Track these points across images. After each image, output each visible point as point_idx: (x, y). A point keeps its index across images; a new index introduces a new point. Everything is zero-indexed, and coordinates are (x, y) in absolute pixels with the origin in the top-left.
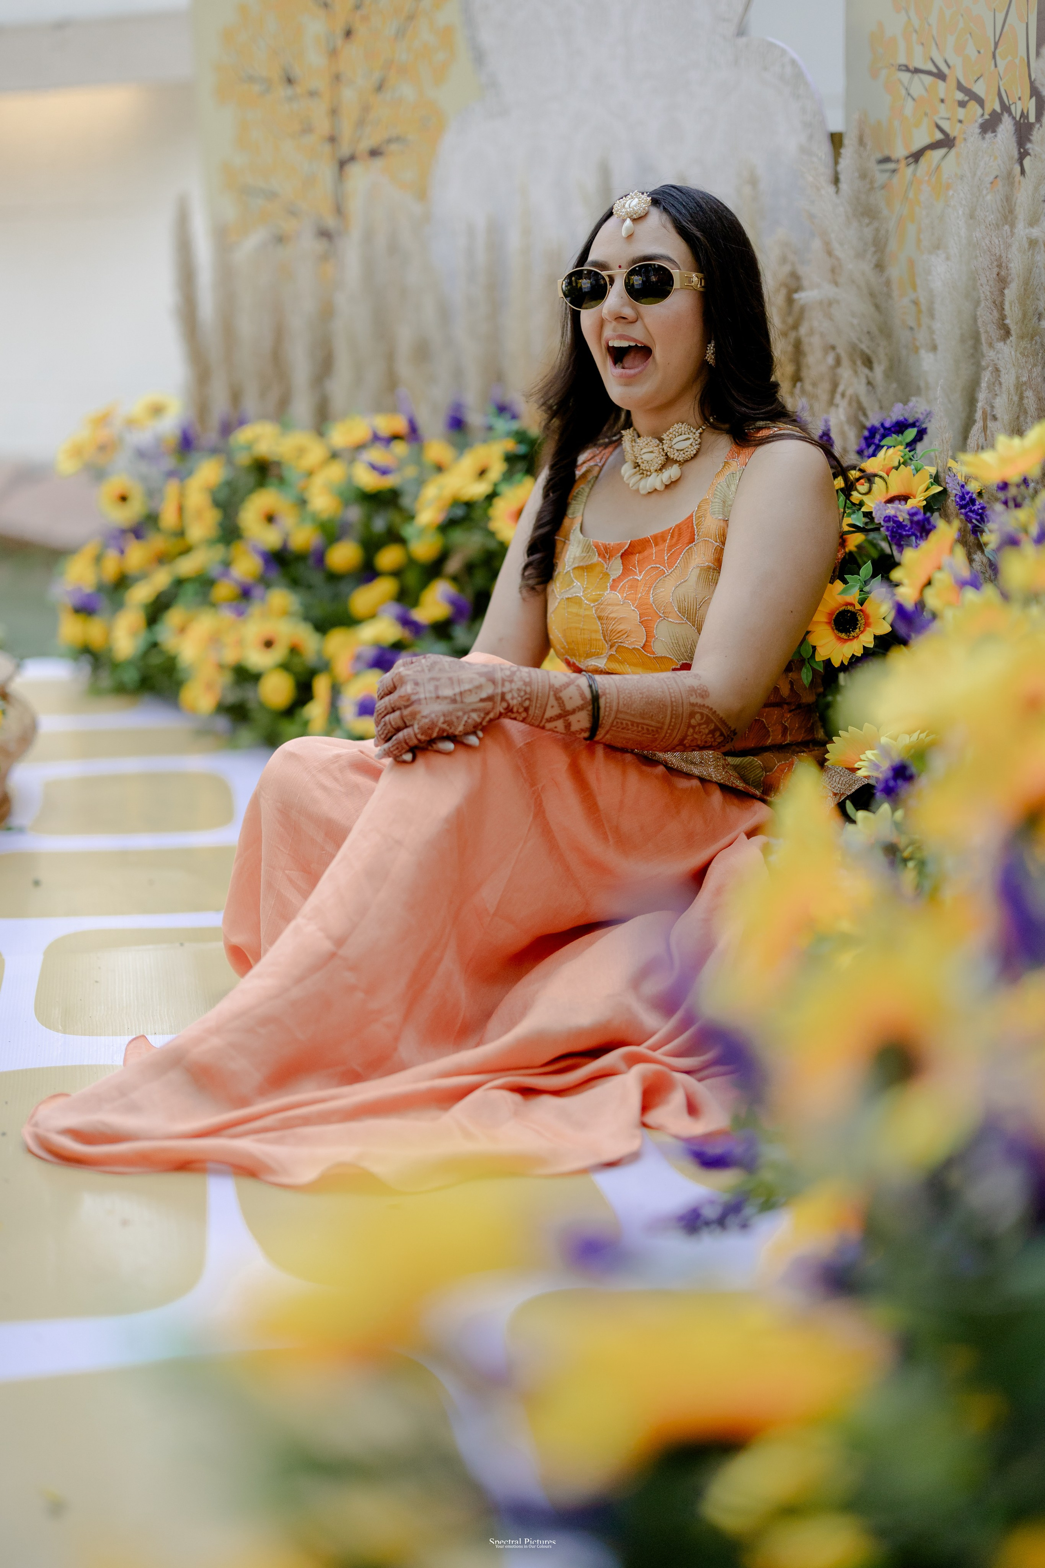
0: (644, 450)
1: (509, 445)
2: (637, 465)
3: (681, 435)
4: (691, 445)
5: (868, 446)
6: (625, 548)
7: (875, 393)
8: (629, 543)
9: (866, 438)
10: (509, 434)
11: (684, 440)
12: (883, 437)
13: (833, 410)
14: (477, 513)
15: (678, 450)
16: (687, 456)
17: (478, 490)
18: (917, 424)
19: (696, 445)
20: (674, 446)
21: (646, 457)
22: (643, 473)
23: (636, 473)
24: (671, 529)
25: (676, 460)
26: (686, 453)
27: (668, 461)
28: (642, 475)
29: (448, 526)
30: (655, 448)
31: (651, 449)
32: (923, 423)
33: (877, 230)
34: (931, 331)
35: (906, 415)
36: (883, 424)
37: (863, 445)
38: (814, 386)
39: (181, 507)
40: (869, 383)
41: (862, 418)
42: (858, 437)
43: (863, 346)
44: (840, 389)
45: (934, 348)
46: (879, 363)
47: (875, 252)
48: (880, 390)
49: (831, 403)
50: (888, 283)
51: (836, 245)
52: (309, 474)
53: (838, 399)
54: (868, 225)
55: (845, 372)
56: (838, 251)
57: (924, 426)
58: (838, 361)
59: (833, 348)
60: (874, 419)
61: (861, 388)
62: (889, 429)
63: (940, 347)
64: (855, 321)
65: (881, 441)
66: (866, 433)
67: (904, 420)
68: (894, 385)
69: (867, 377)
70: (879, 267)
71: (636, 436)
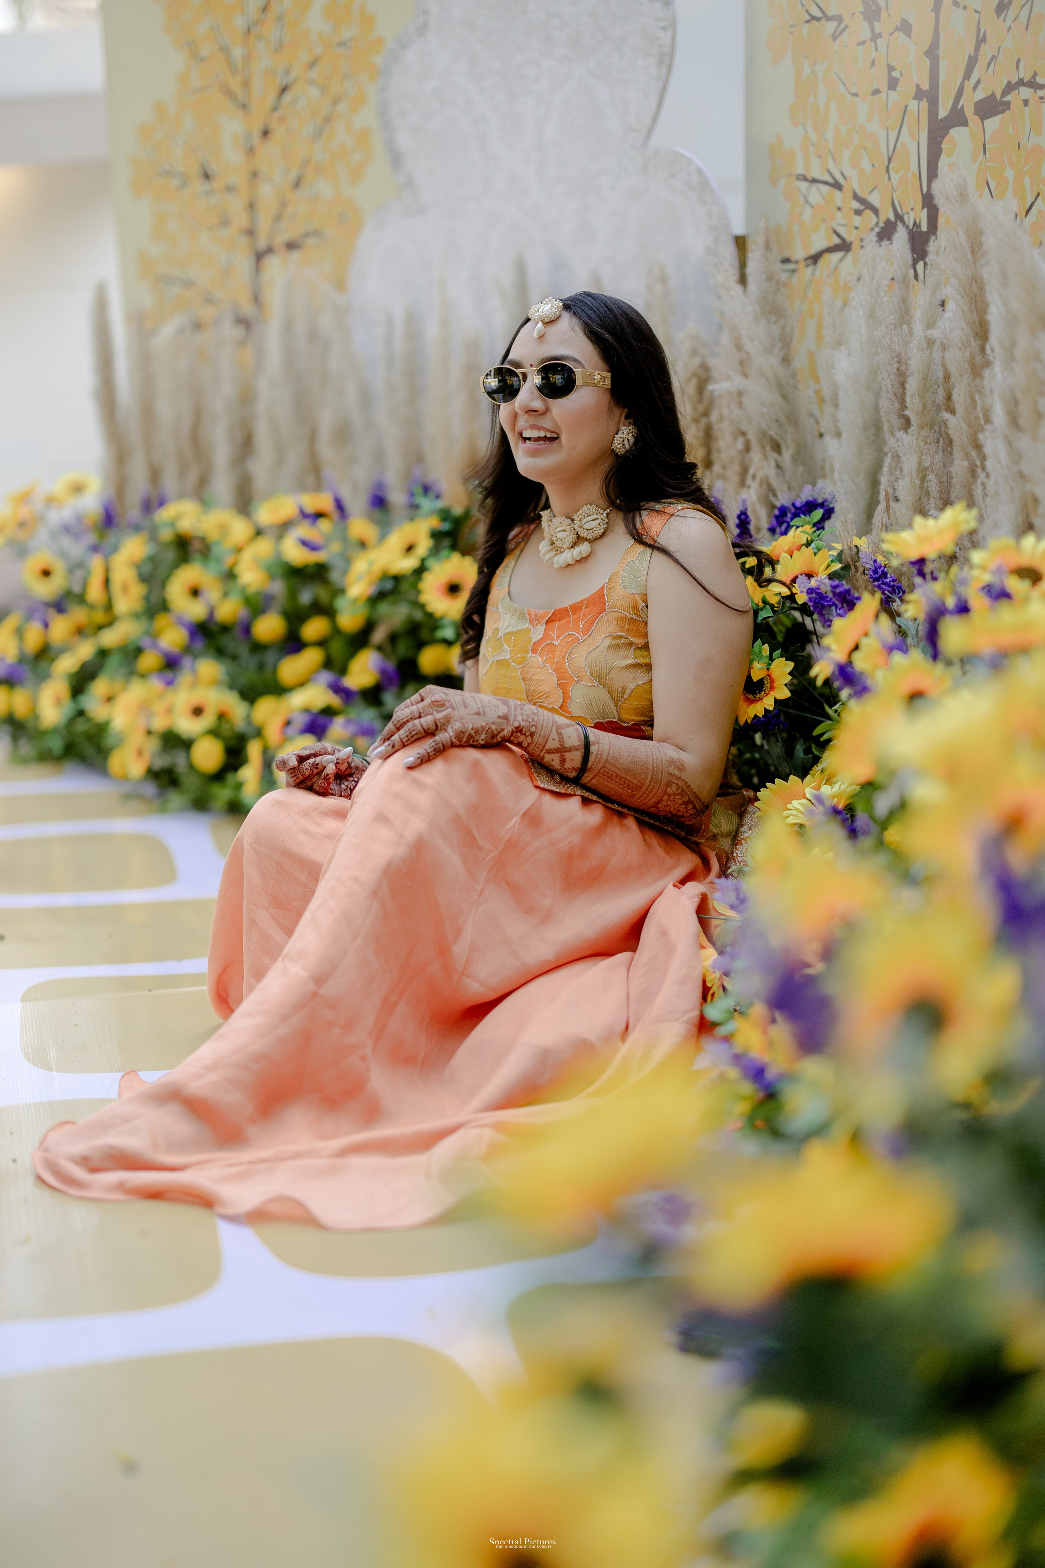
0: (559, 529)
1: (433, 522)
2: (552, 543)
3: (590, 515)
4: (599, 524)
5: (780, 524)
6: (549, 617)
7: (784, 475)
8: (552, 612)
9: (776, 517)
10: (432, 513)
11: (593, 520)
12: (795, 515)
13: (745, 490)
14: (404, 586)
15: (587, 529)
16: (596, 534)
17: (408, 564)
18: (826, 504)
19: (604, 524)
20: (584, 526)
21: (560, 535)
22: (557, 550)
23: (552, 549)
24: (585, 599)
25: (586, 538)
26: (595, 532)
27: (579, 539)
28: (556, 552)
29: (379, 597)
30: (567, 527)
31: (564, 528)
32: (831, 503)
33: (784, 327)
34: (835, 420)
35: (815, 496)
36: (793, 505)
37: (774, 522)
38: (724, 467)
39: (107, 582)
40: (778, 466)
41: (772, 499)
42: (769, 516)
43: (772, 433)
44: (751, 471)
45: (838, 435)
46: (787, 448)
47: (782, 348)
48: (788, 473)
49: (742, 483)
50: (794, 375)
51: (746, 341)
52: (239, 550)
53: (749, 481)
54: (775, 323)
55: (756, 456)
56: (749, 347)
57: (831, 506)
58: (748, 448)
59: (743, 434)
60: (784, 499)
61: (770, 471)
62: (800, 509)
63: (844, 435)
64: (765, 410)
65: (792, 519)
66: (777, 512)
67: (813, 500)
68: (801, 469)
69: (776, 461)
70: (786, 360)
71: (552, 516)
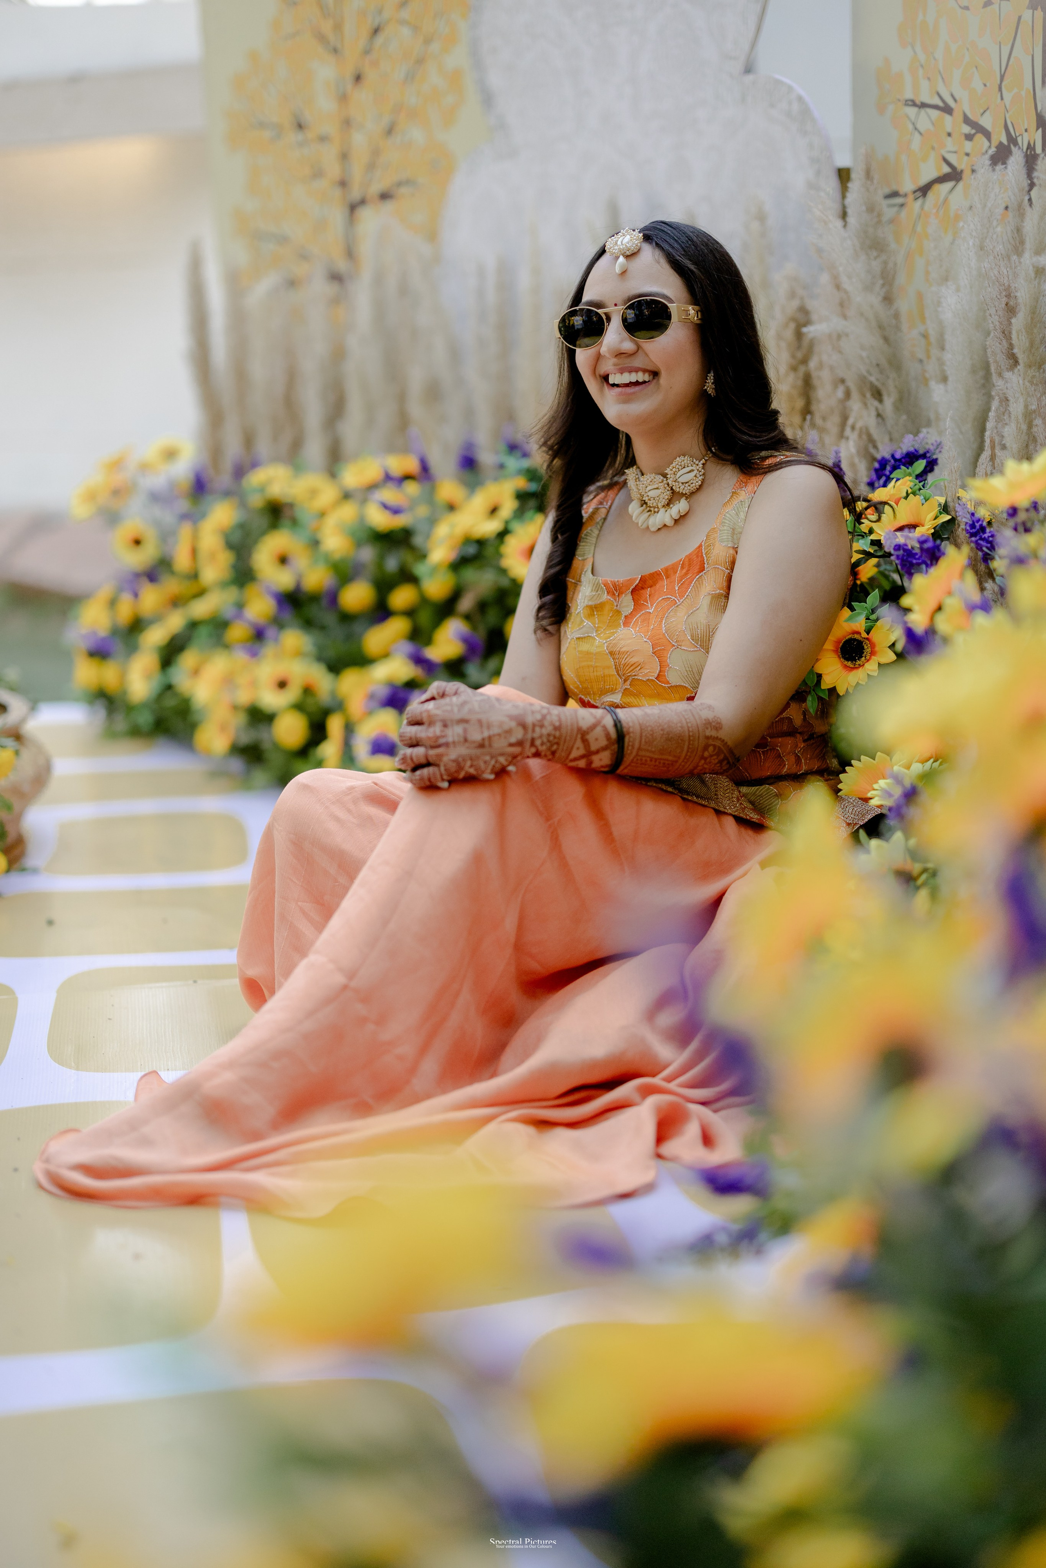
0: (649, 487)
1: (521, 483)
2: (644, 503)
3: (685, 467)
4: (695, 477)
5: (879, 478)
6: (636, 584)
7: (885, 425)
8: (639, 579)
9: (876, 470)
10: (520, 472)
11: (688, 473)
12: (894, 468)
13: (843, 442)
14: (489, 551)
15: (682, 483)
16: (692, 488)
17: (489, 527)
18: (928, 455)
19: (701, 477)
20: (679, 479)
21: (652, 493)
22: (650, 510)
23: (643, 510)
24: (681, 560)
25: (682, 493)
26: (691, 486)
27: (675, 496)
28: (649, 512)
29: (460, 564)
30: (660, 484)
31: (656, 485)
32: (934, 454)
33: (885, 263)
34: (941, 362)
35: (917, 447)
36: (893, 456)
37: (874, 476)
38: (824, 419)
39: (194, 552)
40: (879, 415)
41: (872, 451)
42: (868, 469)
43: (872, 379)
44: (850, 421)
45: (944, 379)
46: (889, 395)
47: (883, 285)
48: (890, 422)
49: (841, 435)
50: (897, 316)
51: (844, 279)
52: (322, 514)
53: (848, 431)
54: (876, 258)
55: (855, 405)
56: (846, 285)
57: (935, 457)
58: (848, 394)
59: (843, 381)
60: (884, 451)
61: (870, 421)
62: (899, 460)
63: (950, 379)
64: (864, 354)
65: (891, 472)
66: (876, 465)
67: (914, 451)
68: (904, 417)
69: (877, 409)
70: (888, 299)
71: (639, 474)
